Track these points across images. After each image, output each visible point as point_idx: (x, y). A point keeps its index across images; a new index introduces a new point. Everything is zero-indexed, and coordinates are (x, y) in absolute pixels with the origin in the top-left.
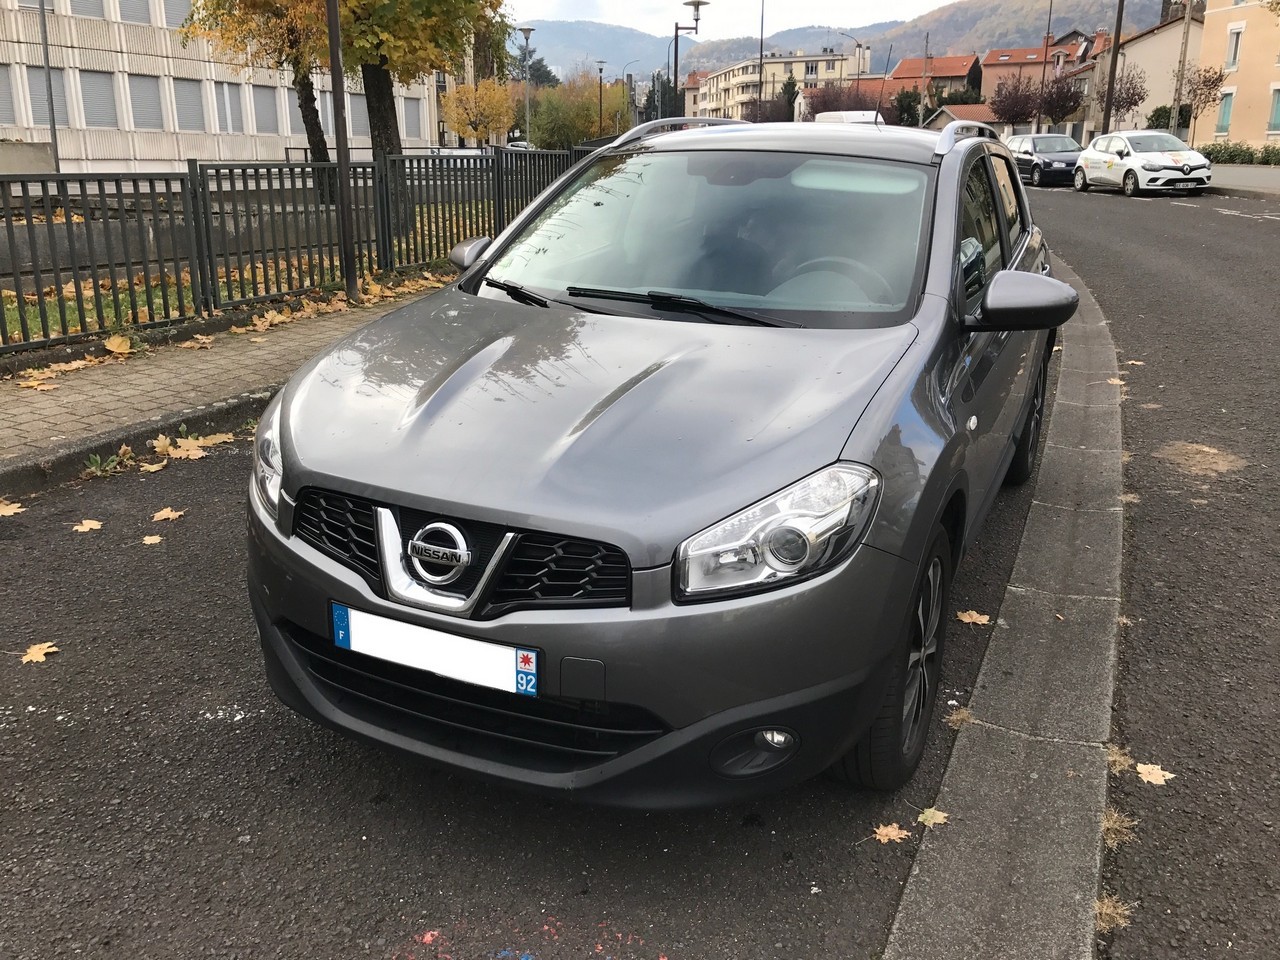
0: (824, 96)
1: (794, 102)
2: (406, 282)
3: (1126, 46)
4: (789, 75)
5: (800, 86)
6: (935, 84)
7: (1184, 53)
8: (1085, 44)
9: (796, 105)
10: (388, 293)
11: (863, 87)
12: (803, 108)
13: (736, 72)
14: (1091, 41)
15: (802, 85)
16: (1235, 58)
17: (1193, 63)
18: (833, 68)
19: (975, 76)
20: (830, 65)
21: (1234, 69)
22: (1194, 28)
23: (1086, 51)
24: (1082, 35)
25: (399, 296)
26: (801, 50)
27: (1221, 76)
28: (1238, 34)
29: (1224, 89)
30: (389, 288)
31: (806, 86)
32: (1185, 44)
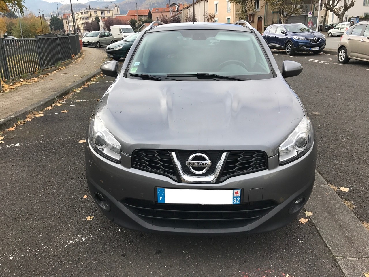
0: (109, 21)
1: (99, 23)
2: (16, 83)
3: (190, 7)
4: (96, 15)
5: (100, 18)
6: (140, 17)
7: (204, 9)
8: (177, 7)
9: (100, 24)
10: (11, 87)
11: (120, 18)
12: (102, 25)
13: (79, 14)
14: (179, 6)
15: (101, 18)
16: (217, 11)
17: (208, 12)
18: (109, 13)
19: (150, 15)
20: (108, 12)
21: (217, 13)
22: (206, 3)
23: (178, 8)
24: (176, 4)
25: (16, 88)
26: (98, 7)
27: (214, 15)
28: (217, 4)
29: (216, 19)
30: (11, 85)
31: (102, 18)
32: (204, 7)
